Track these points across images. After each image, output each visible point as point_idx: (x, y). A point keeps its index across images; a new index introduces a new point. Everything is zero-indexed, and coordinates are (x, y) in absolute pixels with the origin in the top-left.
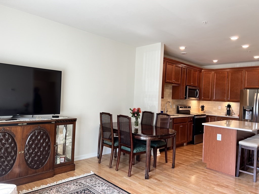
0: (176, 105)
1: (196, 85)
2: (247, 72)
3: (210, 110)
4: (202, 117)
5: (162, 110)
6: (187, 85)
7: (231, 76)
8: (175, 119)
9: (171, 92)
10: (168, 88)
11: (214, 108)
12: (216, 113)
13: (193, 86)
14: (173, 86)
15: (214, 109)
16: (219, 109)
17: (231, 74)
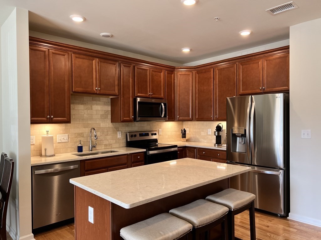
0: (123, 132)
1: (162, 95)
2: (241, 66)
3: (197, 136)
4: (173, 149)
5: (80, 145)
6: (136, 96)
7: (218, 75)
8: (87, 162)
9: (108, 111)
10: (98, 102)
11: (202, 132)
12: (206, 141)
13: (152, 98)
14: (111, 98)
15: (203, 134)
16: (208, 134)
17: (218, 73)
